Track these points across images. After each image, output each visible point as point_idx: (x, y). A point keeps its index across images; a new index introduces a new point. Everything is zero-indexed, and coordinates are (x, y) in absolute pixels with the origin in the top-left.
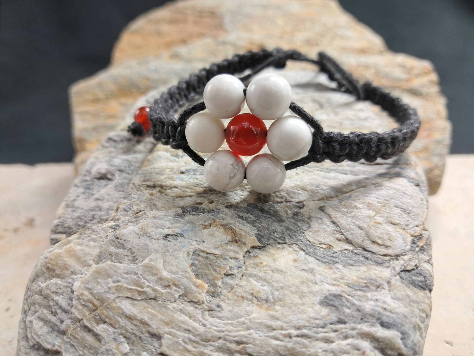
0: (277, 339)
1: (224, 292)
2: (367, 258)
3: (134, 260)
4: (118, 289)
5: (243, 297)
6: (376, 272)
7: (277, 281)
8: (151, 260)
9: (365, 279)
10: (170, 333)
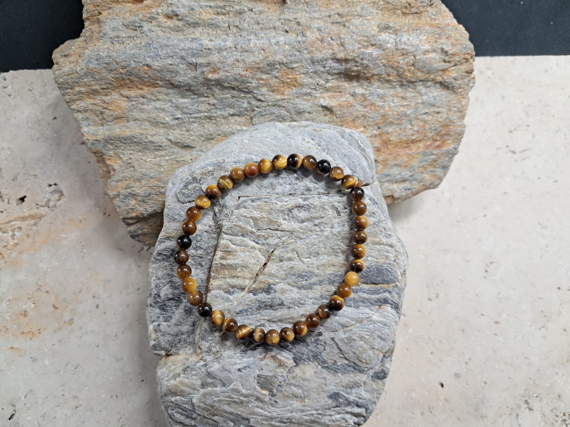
0: (306, 416)
1: (278, 393)
2: (355, 369)
3: (224, 385)
4: (220, 401)
5: (288, 397)
6: (359, 377)
7: (306, 387)
8: (234, 385)
9: (353, 382)
10: (253, 418)
